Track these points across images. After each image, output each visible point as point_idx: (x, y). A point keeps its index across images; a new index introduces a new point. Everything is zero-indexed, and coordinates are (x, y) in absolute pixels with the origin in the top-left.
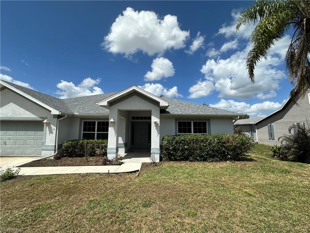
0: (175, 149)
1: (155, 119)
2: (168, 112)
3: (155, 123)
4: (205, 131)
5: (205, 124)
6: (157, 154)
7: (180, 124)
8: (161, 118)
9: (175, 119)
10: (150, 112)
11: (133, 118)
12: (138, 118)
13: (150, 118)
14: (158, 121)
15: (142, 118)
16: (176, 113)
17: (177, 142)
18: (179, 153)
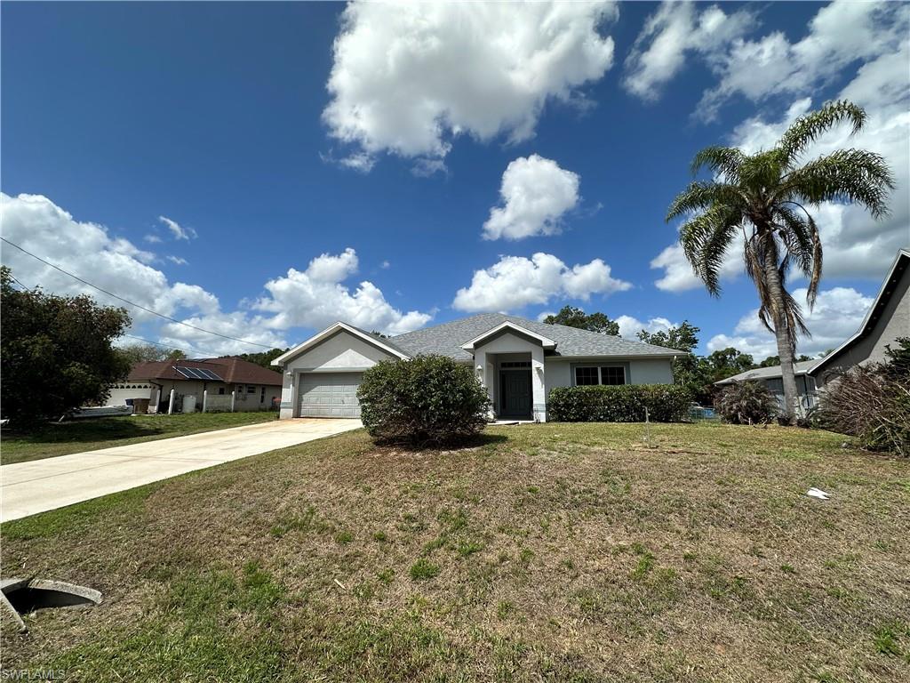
0: (568, 406)
1: (537, 364)
2: (559, 354)
3: (538, 369)
4: (621, 382)
5: (621, 371)
6: (542, 411)
7: (579, 372)
8: (545, 363)
9: (571, 364)
10: (529, 355)
11: (504, 365)
12: (510, 365)
13: (530, 364)
14: (542, 366)
15: (517, 365)
16: (571, 354)
17: (569, 396)
18: (573, 411)
